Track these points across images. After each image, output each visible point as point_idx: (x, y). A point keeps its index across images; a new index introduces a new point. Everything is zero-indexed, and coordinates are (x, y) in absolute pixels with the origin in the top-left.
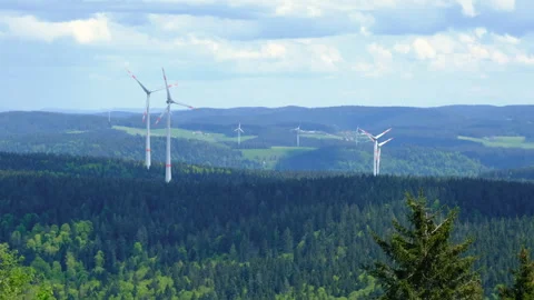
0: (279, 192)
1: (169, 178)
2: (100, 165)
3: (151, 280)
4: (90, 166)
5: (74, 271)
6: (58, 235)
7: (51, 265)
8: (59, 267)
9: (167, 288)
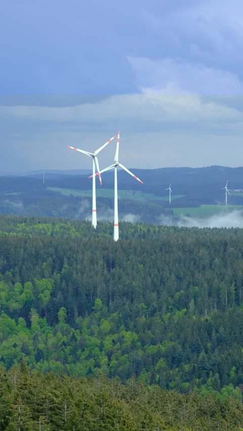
0: (231, 249)
1: (116, 237)
2: (50, 225)
3: (116, 335)
4: (41, 226)
5: (38, 327)
6: (21, 292)
7: (17, 321)
8: (25, 323)
9: (133, 342)
